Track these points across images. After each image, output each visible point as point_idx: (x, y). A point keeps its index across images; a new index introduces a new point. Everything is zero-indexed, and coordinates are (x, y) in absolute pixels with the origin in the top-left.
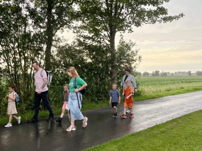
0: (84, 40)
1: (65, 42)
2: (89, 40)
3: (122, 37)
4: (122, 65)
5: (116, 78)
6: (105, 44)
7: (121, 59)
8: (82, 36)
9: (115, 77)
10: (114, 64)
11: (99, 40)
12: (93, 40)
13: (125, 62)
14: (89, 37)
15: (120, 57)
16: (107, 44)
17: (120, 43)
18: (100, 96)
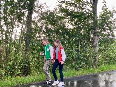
0: (66, 6)
1: (47, 8)
2: (71, 6)
3: (105, 3)
4: (104, 33)
5: (98, 45)
6: (87, 11)
7: (103, 26)
8: (64, 2)
9: (96, 45)
10: (96, 31)
11: (81, 6)
12: (75, 6)
13: (107, 29)
14: (71, 3)
15: (102, 24)
16: (89, 11)
17: (102, 9)
18: (81, 64)
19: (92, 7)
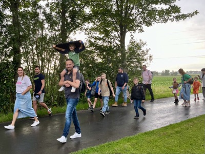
0: (95, 41)
3: (132, 37)
4: (132, 65)
7: (131, 59)
8: (93, 37)
10: (124, 64)
11: (109, 40)
12: (104, 41)
13: (135, 62)
14: (100, 38)
15: (130, 56)
17: (130, 42)
19: (120, 41)
